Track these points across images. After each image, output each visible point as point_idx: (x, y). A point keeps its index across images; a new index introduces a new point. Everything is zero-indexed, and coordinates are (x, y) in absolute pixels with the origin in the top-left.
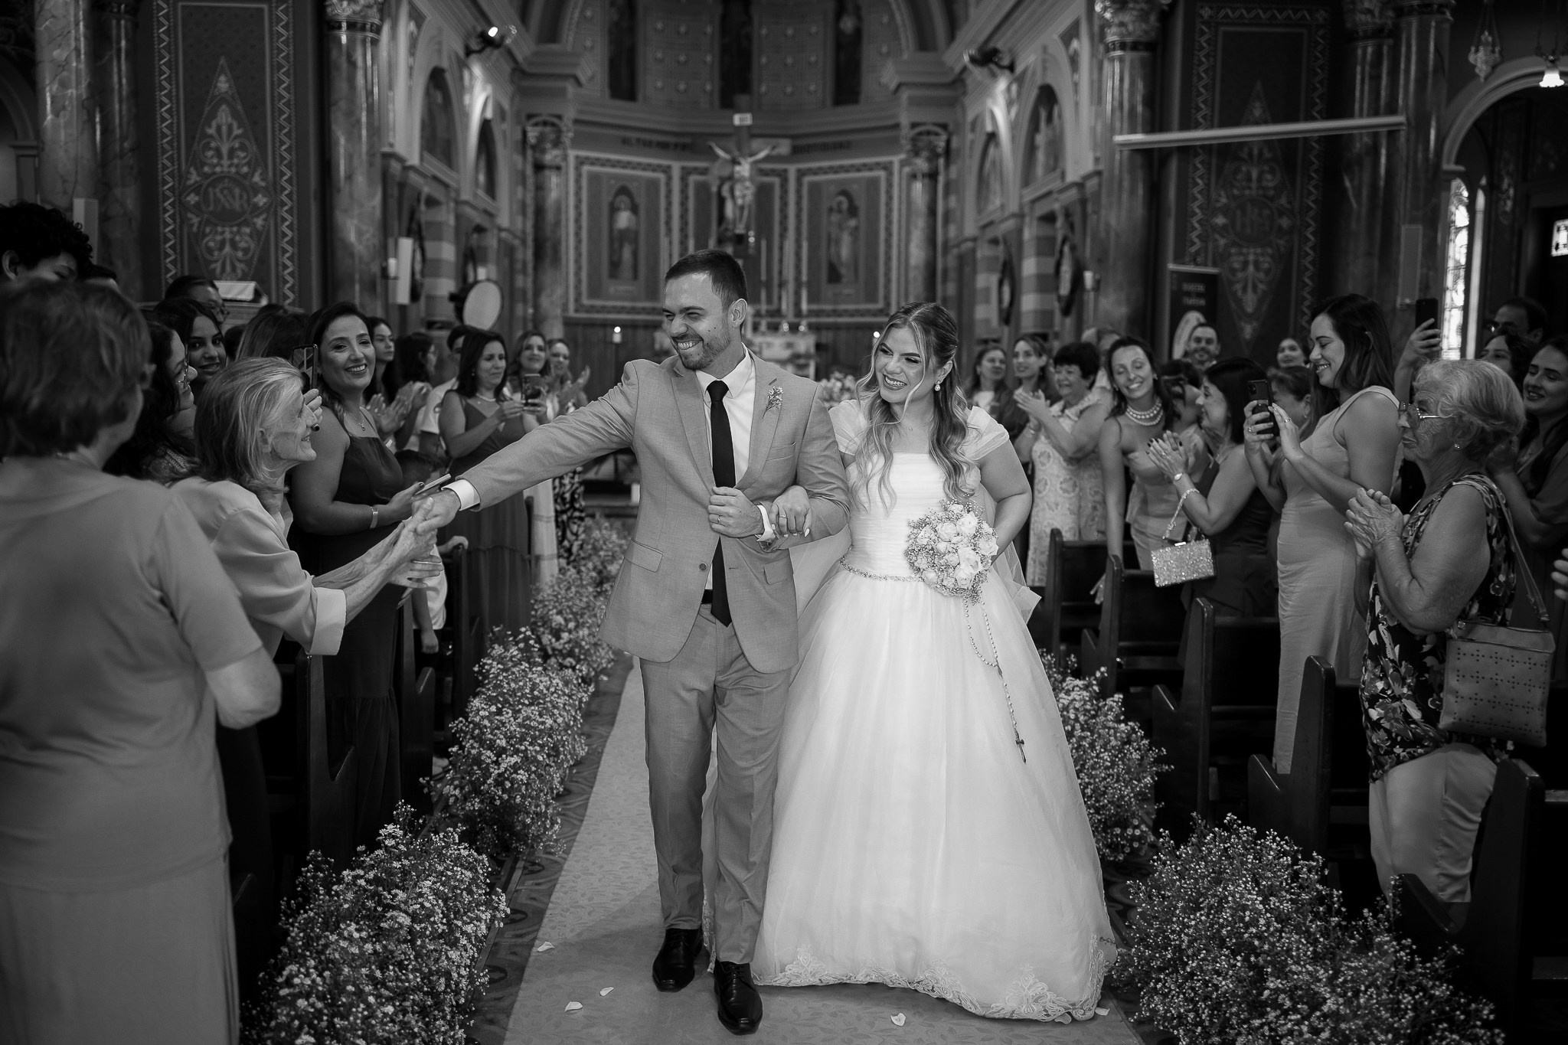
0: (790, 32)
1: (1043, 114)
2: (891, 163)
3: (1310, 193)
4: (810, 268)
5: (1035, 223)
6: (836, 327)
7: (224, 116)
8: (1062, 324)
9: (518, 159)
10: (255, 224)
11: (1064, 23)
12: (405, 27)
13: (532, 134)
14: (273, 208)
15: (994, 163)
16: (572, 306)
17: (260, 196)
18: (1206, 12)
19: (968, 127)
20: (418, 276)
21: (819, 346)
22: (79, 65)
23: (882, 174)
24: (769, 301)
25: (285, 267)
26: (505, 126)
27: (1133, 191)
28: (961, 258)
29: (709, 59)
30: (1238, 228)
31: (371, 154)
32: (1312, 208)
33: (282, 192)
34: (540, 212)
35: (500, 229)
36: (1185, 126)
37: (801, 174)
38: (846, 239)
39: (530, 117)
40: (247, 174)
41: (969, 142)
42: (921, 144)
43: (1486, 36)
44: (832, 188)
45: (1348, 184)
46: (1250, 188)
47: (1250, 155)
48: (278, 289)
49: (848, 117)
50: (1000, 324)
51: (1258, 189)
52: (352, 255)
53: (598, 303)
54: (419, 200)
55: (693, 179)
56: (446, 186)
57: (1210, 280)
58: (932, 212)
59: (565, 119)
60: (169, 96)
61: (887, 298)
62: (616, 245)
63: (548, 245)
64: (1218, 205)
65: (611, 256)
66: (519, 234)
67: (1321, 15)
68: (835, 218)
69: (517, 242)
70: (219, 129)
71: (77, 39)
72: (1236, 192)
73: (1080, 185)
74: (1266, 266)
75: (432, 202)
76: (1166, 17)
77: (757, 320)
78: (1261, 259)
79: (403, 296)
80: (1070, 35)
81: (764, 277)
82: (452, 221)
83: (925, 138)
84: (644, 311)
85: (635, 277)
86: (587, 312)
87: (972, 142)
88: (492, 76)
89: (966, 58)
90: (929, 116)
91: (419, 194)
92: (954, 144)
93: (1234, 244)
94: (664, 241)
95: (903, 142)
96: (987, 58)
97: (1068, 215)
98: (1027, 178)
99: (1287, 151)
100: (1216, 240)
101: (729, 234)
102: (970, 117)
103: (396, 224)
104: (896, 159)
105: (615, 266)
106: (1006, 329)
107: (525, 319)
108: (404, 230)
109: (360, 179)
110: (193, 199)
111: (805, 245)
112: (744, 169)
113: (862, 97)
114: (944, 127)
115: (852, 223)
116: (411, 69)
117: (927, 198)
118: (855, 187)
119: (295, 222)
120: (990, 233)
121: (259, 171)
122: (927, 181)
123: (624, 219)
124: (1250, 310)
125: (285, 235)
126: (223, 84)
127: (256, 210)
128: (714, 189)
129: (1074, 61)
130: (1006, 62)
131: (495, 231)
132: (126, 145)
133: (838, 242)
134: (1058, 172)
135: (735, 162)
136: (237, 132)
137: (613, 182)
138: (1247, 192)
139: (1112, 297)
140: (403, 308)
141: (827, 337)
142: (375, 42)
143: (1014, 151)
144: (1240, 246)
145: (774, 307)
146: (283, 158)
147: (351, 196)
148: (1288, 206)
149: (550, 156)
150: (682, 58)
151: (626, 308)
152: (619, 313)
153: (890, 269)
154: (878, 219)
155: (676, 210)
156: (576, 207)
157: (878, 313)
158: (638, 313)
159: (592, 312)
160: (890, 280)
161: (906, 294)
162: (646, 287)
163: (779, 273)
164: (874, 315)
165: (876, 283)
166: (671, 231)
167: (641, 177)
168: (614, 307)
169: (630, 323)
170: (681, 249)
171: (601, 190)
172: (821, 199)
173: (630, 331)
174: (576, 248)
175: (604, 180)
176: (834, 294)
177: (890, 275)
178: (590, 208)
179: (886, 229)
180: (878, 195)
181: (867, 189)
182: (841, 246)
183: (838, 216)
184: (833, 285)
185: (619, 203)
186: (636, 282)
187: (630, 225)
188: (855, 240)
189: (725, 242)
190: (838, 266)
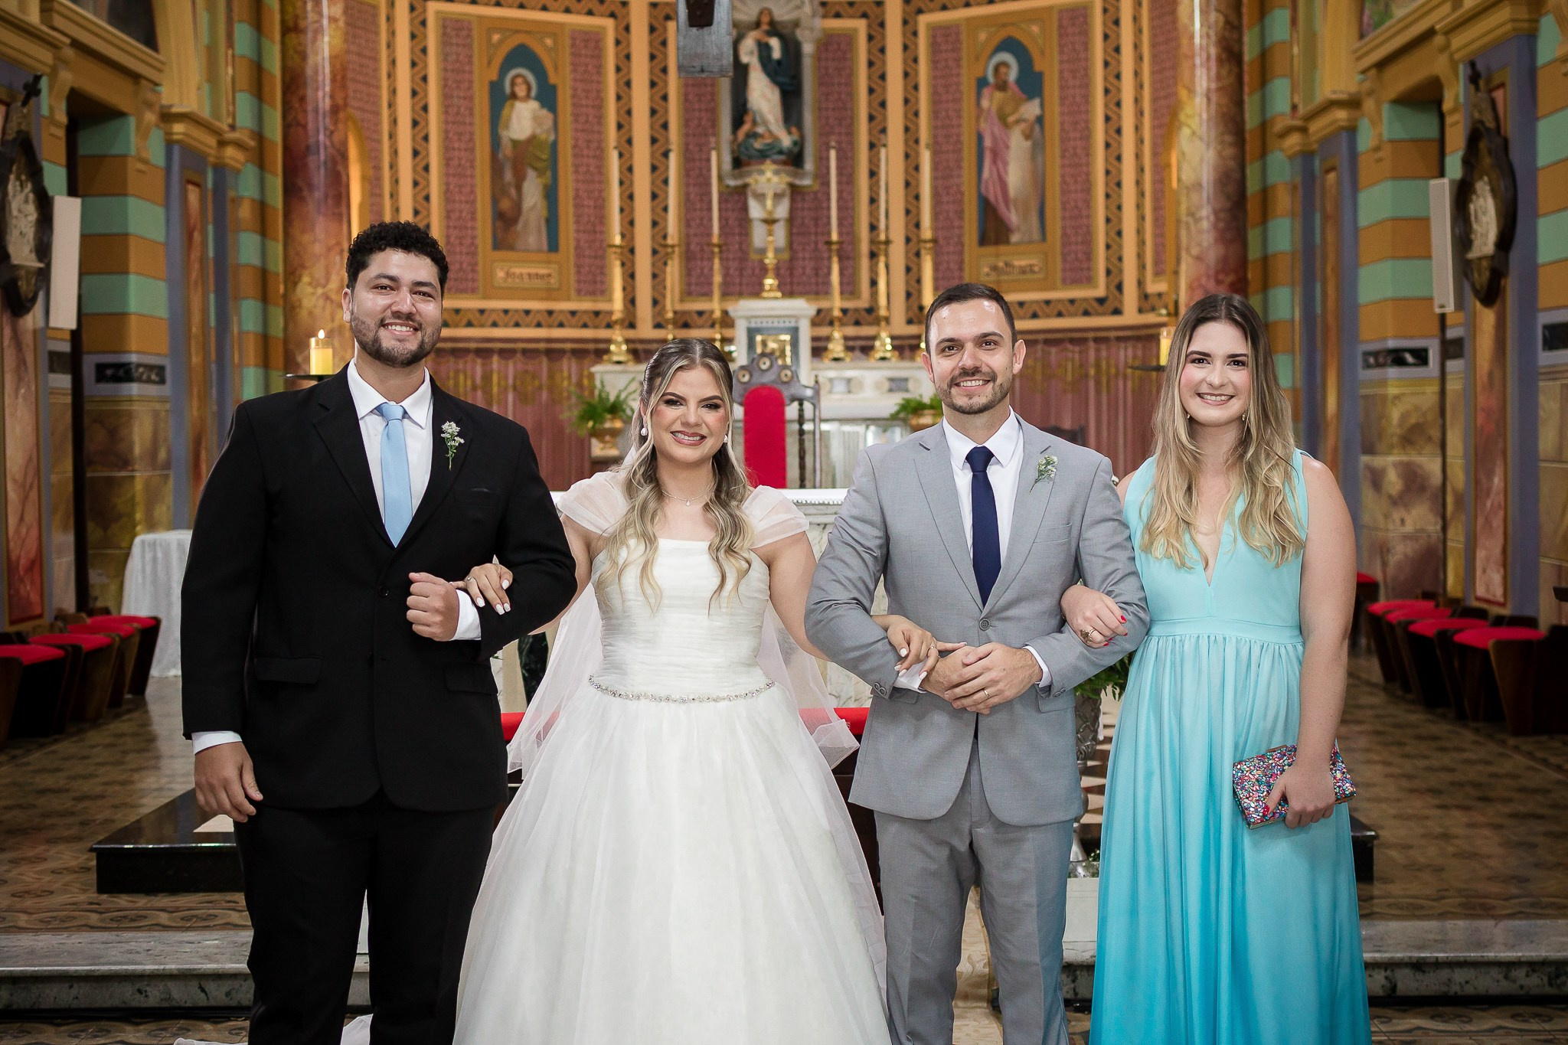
4: (936, 215)
24: (849, 287)
34: (291, 82)
37: (914, 10)
38: (1017, 145)
44: (983, 36)
61: (1113, 272)
62: (509, 176)
63: (317, 163)
65: (495, 201)
68: (990, 101)
77: (824, 331)
81: (835, 237)
85: (553, 245)
94: (615, 165)
101: (758, 145)
105: (506, 221)
107: (264, 337)
111: (926, 159)
115: (1032, 109)
118: (1035, 29)
123: (524, 119)
131: (151, 117)
133: (996, 155)
137: (496, 37)
145: (863, 302)
151: (527, 312)
152: (517, 325)
153: (1119, 208)
154: (1087, 99)
155: (641, 98)
156: (414, 93)
157: (1095, 304)
158: (561, 325)
159: (456, 326)
160: (1119, 233)
161: (1158, 261)
162: (578, 267)
163: (873, 228)
164: (1086, 313)
165: (1088, 241)
166: (629, 142)
167: (562, 25)
168: (506, 312)
169: (542, 346)
170: (653, 183)
171: (470, 57)
172: (958, 60)
173: (545, 360)
174: (416, 184)
175: (475, 34)
176: (995, 268)
177: (1120, 220)
178: (446, 96)
179: (1107, 119)
180: (1087, 46)
181: (1061, 36)
182: (1006, 164)
183: (999, 95)
184: (990, 250)
185: (513, 84)
186: (553, 256)
187: (538, 131)
188: (1038, 148)
189: (748, 164)
190: (1002, 208)
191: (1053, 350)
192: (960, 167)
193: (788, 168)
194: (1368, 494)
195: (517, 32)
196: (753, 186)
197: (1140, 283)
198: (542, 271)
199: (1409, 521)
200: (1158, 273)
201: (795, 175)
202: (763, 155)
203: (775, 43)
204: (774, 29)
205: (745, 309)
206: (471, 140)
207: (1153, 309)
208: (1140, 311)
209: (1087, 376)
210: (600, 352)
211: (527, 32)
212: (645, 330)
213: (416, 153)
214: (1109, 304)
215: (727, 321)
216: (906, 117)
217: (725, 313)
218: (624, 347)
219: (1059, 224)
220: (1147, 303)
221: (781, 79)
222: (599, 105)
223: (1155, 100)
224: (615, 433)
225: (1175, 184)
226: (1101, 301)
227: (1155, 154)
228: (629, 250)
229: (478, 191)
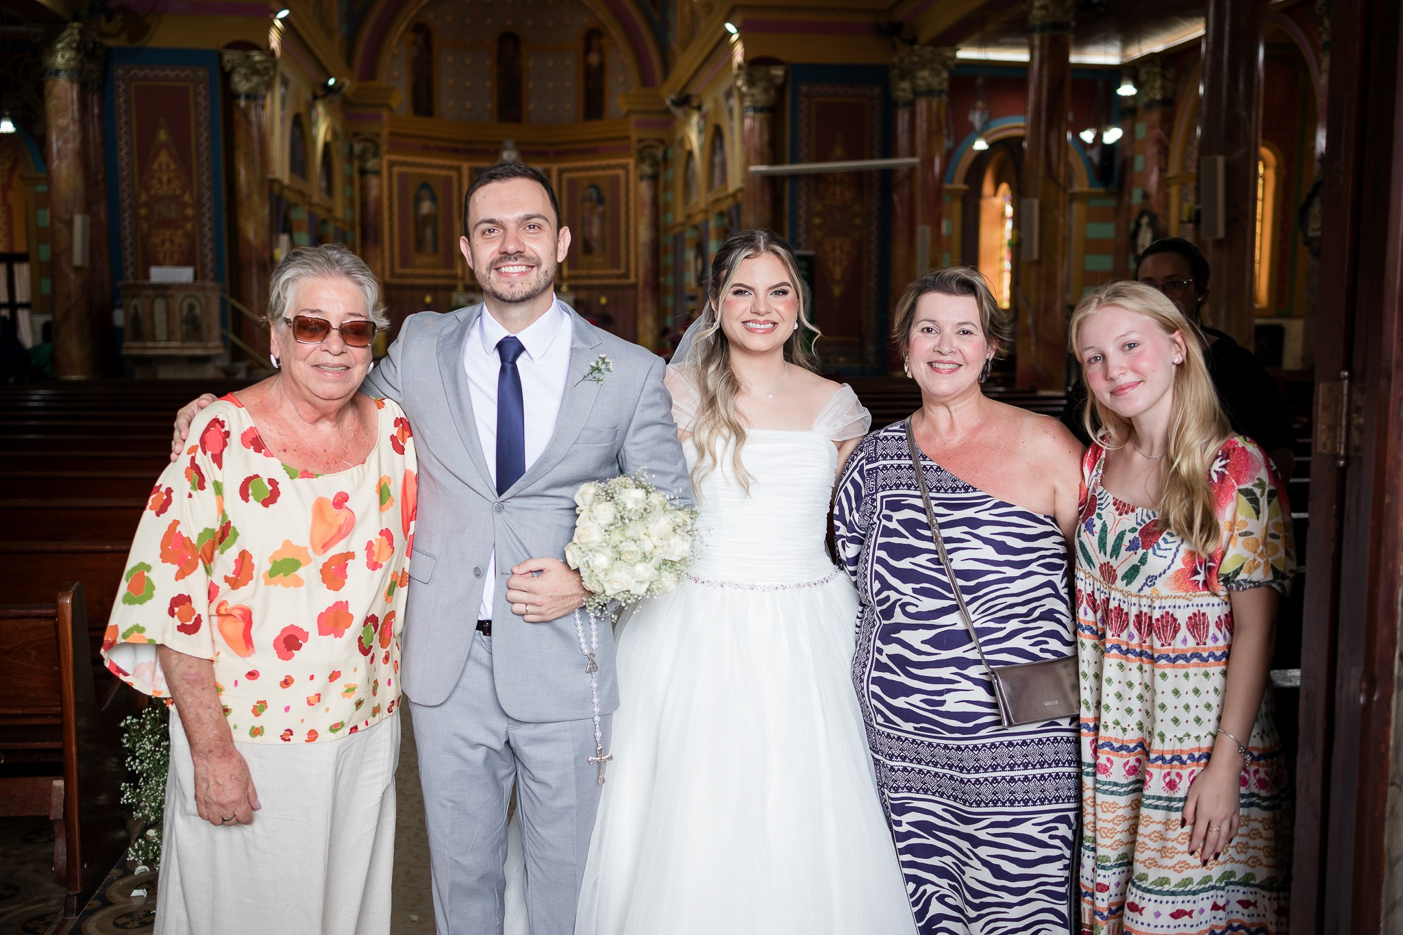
0: (550, 64)
2: (627, 165)
3: (873, 203)
5: (714, 216)
6: (589, 288)
7: (163, 157)
9: (348, 167)
10: (185, 228)
11: (724, 87)
12: (278, 91)
13: (358, 148)
14: (197, 217)
15: (693, 172)
16: (387, 273)
17: (189, 209)
18: (805, 89)
19: (676, 144)
22: (74, 128)
23: (621, 172)
26: (339, 144)
28: (675, 237)
29: (489, 84)
30: (829, 225)
31: (262, 181)
32: (875, 213)
33: (204, 206)
34: (364, 204)
35: (337, 220)
36: (794, 160)
37: (561, 172)
38: (596, 221)
39: (355, 135)
40: (180, 195)
41: (677, 155)
42: (645, 155)
43: (980, 104)
45: (895, 197)
46: (835, 200)
47: (835, 179)
49: (594, 129)
51: (840, 200)
52: (250, 247)
53: (408, 271)
54: (288, 207)
56: (304, 194)
58: (655, 203)
59: (381, 136)
60: (126, 143)
62: (420, 227)
63: (371, 230)
64: (816, 211)
65: (416, 235)
67: (877, 91)
68: (587, 205)
69: (348, 228)
70: (160, 165)
71: (73, 113)
72: (826, 202)
74: (847, 249)
75: (295, 207)
76: (781, 90)
78: (844, 245)
80: (728, 95)
82: (306, 217)
83: (648, 150)
84: (442, 277)
85: (436, 250)
86: (400, 278)
87: (679, 156)
88: (329, 112)
89: (668, 102)
90: (651, 134)
91: (289, 203)
92: (670, 154)
93: (826, 236)
95: (633, 150)
96: (684, 101)
98: (710, 187)
99: (858, 177)
100: (815, 233)
102: (678, 136)
104: (631, 163)
108: (282, 229)
109: (256, 198)
110: (143, 211)
113: (605, 116)
114: (662, 142)
115: (600, 209)
116: (283, 120)
117: (651, 193)
119: (213, 226)
120: (691, 221)
121: (188, 193)
122: (650, 181)
124: (838, 277)
125: (206, 235)
126: (163, 136)
127: (186, 219)
129: (731, 111)
130: (695, 104)
131: (333, 221)
132: (100, 177)
133: (590, 223)
134: (724, 185)
136: (173, 167)
138: (834, 203)
141: (583, 295)
142: (263, 107)
143: (703, 166)
144: (830, 237)
146: (204, 184)
147: (249, 208)
148: (860, 211)
149: (371, 164)
150: (468, 84)
151: (427, 274)
152: (423, 278)
154: (618, 205)
157: (622, 276)
159: (403, 279)
160: (629, 252)
164: (618, 278)
165: (619, 254)
167: (439, 175)
168: (419, 274)
169: (433, 286)
171: (407, 186)
173: (433, 292)
174: (390, 230)
175: (410, 177)
177: (629, 248)
178: (400, 199)
179: (626, 214)
180: (620, 190)
181: (611, 184)
182: (592, 227)
183: (590, 202)
184: (586, 256)
185: (422, 195)
186: (436, 254)
187: (431, 211)
188: (603, 222)
190: (590, 242)
208: (636, 278)
210: (453, 288)
213: (390, 219)
214: (626, 276)
222: (451, 202)
226: (623, 274)
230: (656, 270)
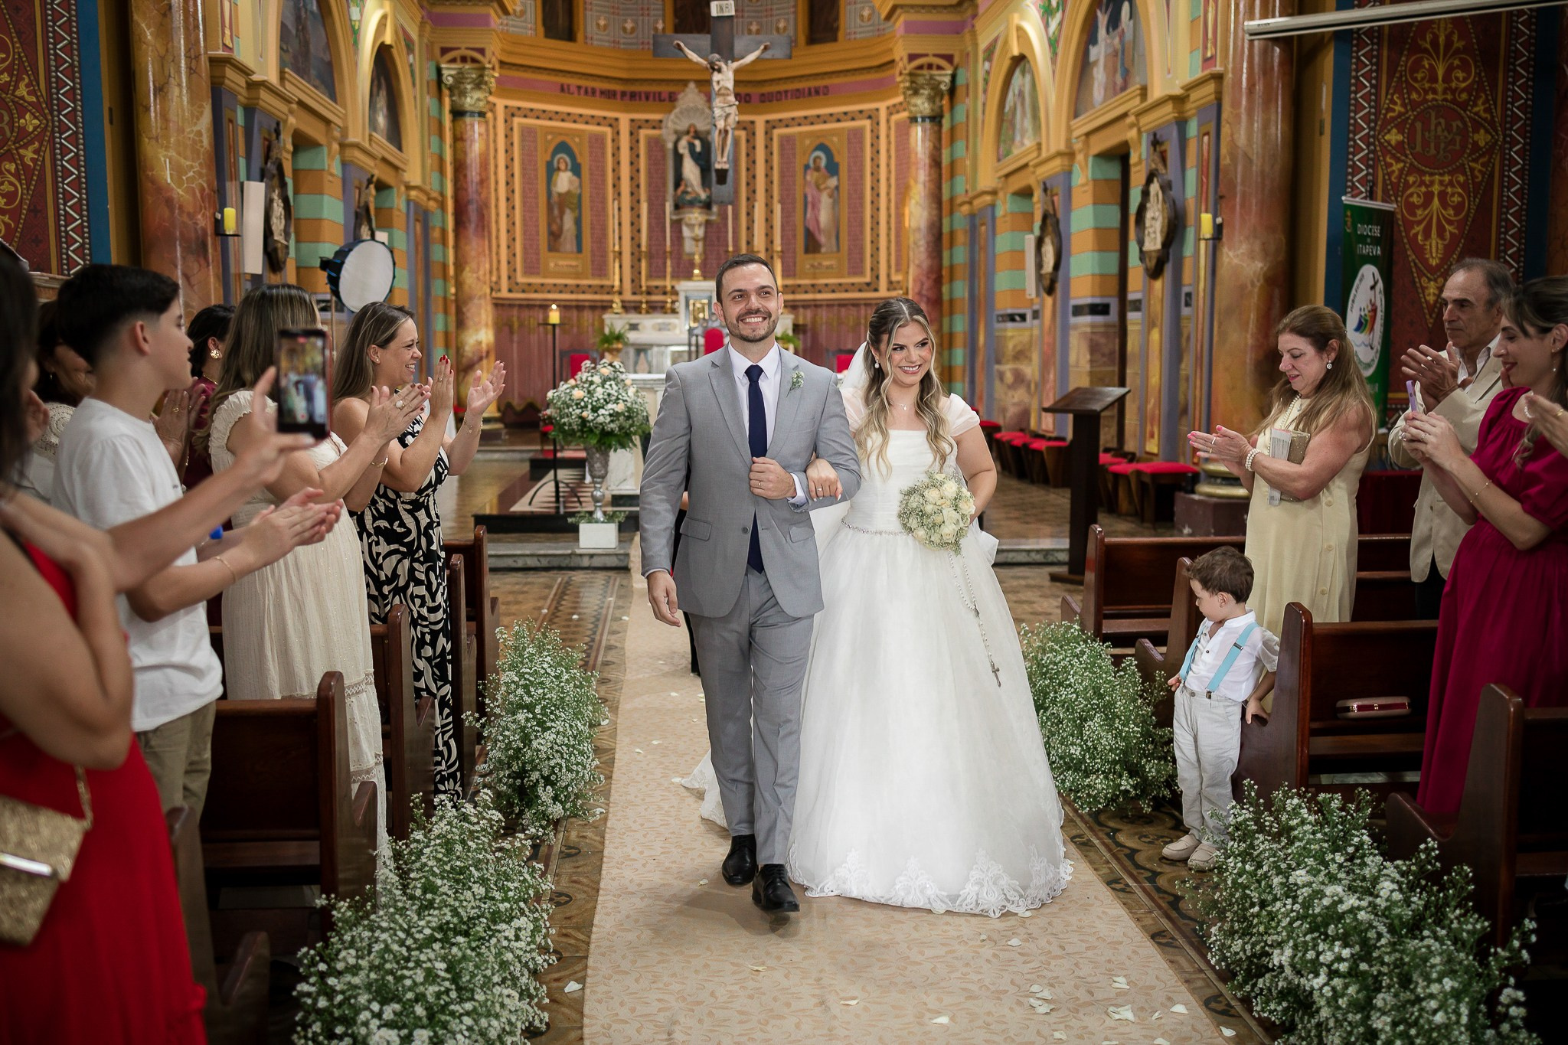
1: (1103, 19)
2: (877, 110)
3: (1518, 97)
4: (782, 237)
5: (1090, 159)
6: (816, 305)
8: (1148, 291)
9: (430, 101)
10: (22, 158)
13: (449, 73)
14: (46, 136)
15: (1021, 94)
16: (504, 284)
17: (28, 116)
19: (981, 56)
20: (278, 236)
21: (797, 328)
23: (867, 123)
25: (70, 220)
26: (411, 57)
27: (1268, 100)
28: (972, 216)
30: (1418, 148)
31: (193, 57)
32: (1521, 119)
33: (60, 113)
34: (460, 167)
35: (409, 187)
37: (770, 126)
38: (825, 201)
39: (444, 51)
40: (8, 83)
41: (984, 75)
42: (921, 80)
44: (807, 142)
46: (1435, 91)
47: (1435, 43)
48: (60, 254)
49: (824, 57)
50: (1038, 294)
51: (1445, 92)
52: (169, 202)
53: (536, 280)
54: (278, 132)
55: (644, 133)
56: (327, 122)
57: (1385, 219)
58: (936, 162)
59: (488, 53)
61: (874, 269)
62: (556, 212)
63: (472, 209)
64: (1390, 114)
65: (549, 225)
66: (434, 195)
68: (811, 177)
69: (432, 204)
72: (1414, 96)
73: (1179, 100)
74: (1456, 199)
75: (303, 142)
78: (1449, 190)
79: (253, 262)
81: (731, 249)
82: (336, 169)
83: (925, 72)
84: (590, 289)
85: (579, 250)
86: (524, 291)
87: (988, 73)
90: (931, 46)
91: (278, 124)
92: (961, 80)
93: (1412, 170)
94: (612, 207)
95: (899, 79)
97: (1156, 143)
100: (1391, 165)
101: (688, 197)
102: (983, 44)
103: (242, 162)
104: (882, 106)
105: (555, 236)
106: (1049, 300)
107: (445, 299)
108: (255, 170)
111: (777, 208)
112: (725, 79)
113: (841, 34)
114: (949, 58)
115: (833, 182)
117: (928, 144)
118: (835, 139)
119: (82, 153)
120: (1018, 183)
121: (27, 80)
122: (928, 124)
123: (564, 181)
124: (1434, 262)
125: (67, 173)
127: (23, 137)
128: (670, 146)
131: (403, 188)
133: (815, 206)
134: (1134, 88)
135: (714, 68)
137: (549, 137)
138: (1430, 96)
139: (1244, 248)
140: (256, 279)
141: (805, 317)
143: (1054, 72)
144: (1422, 173)
146: (60, 61)
147: (164, 116)
148: (1488, 116)
149: (472, 100)
151: (566, 285)
152: (561, 292)
153: (878, 235)
154: (862, 177)
155: (625, 171)
156: (507, 167)
157: (865, 287)
158: (584, 292)
159: (529, 292)
160: (878, 249)
161: (898, 264)
162: (593, 261)
163: (748, 243)
164: (860, 290)
165: (862, 253)
166: (619, 194)
167: (583, 131)
168: (555, 285)
169: (574, 303)
170: (632, 216)
171: (536, 148)
172: (794, 155)
173: (575, 313)
174: (508, 216)
175: (539, 135)
176: (812, 266)
177: (878, 242)
178: (523, 169)
179: (872, 188)
180: (862, 149)
181: (849, 143)
182: (819, 211)
183: (816, 174)
184: (810, 256)
185: (558, 162)
186: (579, 255)
187: (572, 188)
188: (836, 203)
189: (683, 207)
190: (817, 234)
191: (843, 310)
192: (794, 211)
193: (705, 210)
194: (997, 384)
195: (561, 134)
196: (687, 220)
197: (889, 275)
198: (574, 263)
199: (1016, 396)
200: (898, 270)
201: (707, 214)
202: (692, 204)
203: (697, 143)
204: (697, 135)
205: (683, 286)
206: (537, 193)
207: (895, 289)
208: (888, 290)
209: (858, 324)
210: (606, 307)
211: (566, 135)
212: (628, 296)
213: (508, 199)
214: (872, 285)
215: (674, 292)
216: (767, 184)
217: (673, 287)
218: (620, 304)
219: (846, 243)
220: (892, 286)
221: (703, 163)
222: (603, 174)
223: (897, 179)
224: (618, 350)
225: (907, 224)
226: (868, 284)
227: (897, 208)
228: (620, 253)
229: (541, 220)
230: (937, 275)
